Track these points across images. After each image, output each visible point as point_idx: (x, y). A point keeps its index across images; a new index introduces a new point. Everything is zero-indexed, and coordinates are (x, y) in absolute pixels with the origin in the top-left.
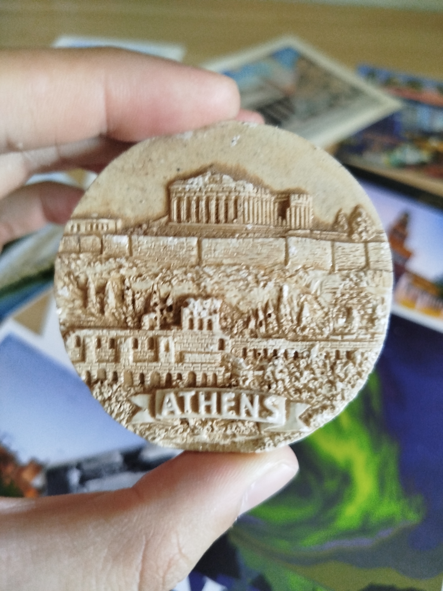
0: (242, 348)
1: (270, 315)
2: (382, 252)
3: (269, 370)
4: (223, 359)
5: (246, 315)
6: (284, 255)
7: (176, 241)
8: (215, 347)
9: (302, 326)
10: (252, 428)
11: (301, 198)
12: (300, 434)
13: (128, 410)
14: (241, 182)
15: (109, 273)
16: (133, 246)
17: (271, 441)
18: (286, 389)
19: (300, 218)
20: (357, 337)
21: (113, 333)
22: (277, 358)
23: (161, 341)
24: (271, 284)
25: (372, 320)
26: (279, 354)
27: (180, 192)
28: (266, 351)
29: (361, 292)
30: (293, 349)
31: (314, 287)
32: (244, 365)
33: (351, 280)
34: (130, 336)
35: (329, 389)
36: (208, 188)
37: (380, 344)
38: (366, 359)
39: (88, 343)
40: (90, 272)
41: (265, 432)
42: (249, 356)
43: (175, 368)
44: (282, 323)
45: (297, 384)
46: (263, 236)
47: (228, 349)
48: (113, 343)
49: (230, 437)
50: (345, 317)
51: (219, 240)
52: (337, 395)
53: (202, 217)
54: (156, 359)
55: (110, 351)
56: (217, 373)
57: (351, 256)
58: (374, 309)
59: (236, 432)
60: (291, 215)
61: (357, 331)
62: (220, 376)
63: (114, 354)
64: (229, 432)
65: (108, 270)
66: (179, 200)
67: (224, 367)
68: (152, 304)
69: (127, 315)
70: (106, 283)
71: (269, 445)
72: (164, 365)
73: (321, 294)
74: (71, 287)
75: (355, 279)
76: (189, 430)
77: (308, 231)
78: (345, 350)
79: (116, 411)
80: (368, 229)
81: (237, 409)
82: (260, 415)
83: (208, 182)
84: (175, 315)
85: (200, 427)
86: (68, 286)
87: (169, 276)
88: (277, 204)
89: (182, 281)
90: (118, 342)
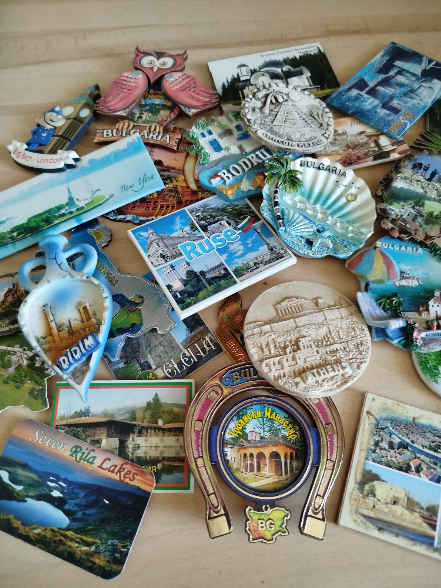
0: (325, 351)
1: (329, 337)
3: (338, 355)
4: (320, 357)
5: (321, 340)
6: (324, 317)
7: (286, 322)
8: (315, 353)
9: (341, 338)
10: (341, 377)
11: (321, 299)
12: (359, 373)
13: (294, 384)
14: (299, 299)
15: (267, 339)
16: (272, 328)
17: (350, 379)
18: (346, 360)
19: (323, 305)
20: (360, 337)
21: (278, 358)
23: (296, 356)
24: (325, 327)
25: (362, 330)
26: (338, 349)
27: (280, 307)
28: (333, 350)
29: (355, 322)
30: (342, 346)
32: (328, 357)
33: (349, 319)
34: (284, 358)
36: (290, 303)
38: (367, 343)
39: (270, 364)
40: (261, 340)
41: (346, 377)
42: (329, 353)
43: (305, 365)
44: (334, 339)
45: (349, 357)
46: (315, 313)
47: (320, 353)
50: (353, 331)
51: (300, 318)
52: (364, 356)
53: (291, 313)
54: (297, 363)
56: (320, 362)
57: (346, 312)
58: (361, 326)
60: (320, 305)
63: (281, 366)
66: (281, 310)
68: (287, 345)
69: (280, 351)
70: (268, 342)
72: (300, 365)
73: (342, 326)
77: (328, 308)
78: (359, 342)
80: (346, 303)
81: (334, 371)
82: (342, 370)
84: (297, 346)
85: (323, 383)
86: (254, 348)
87: (289, 334)
88: (314, 303)
90: (281, 361)
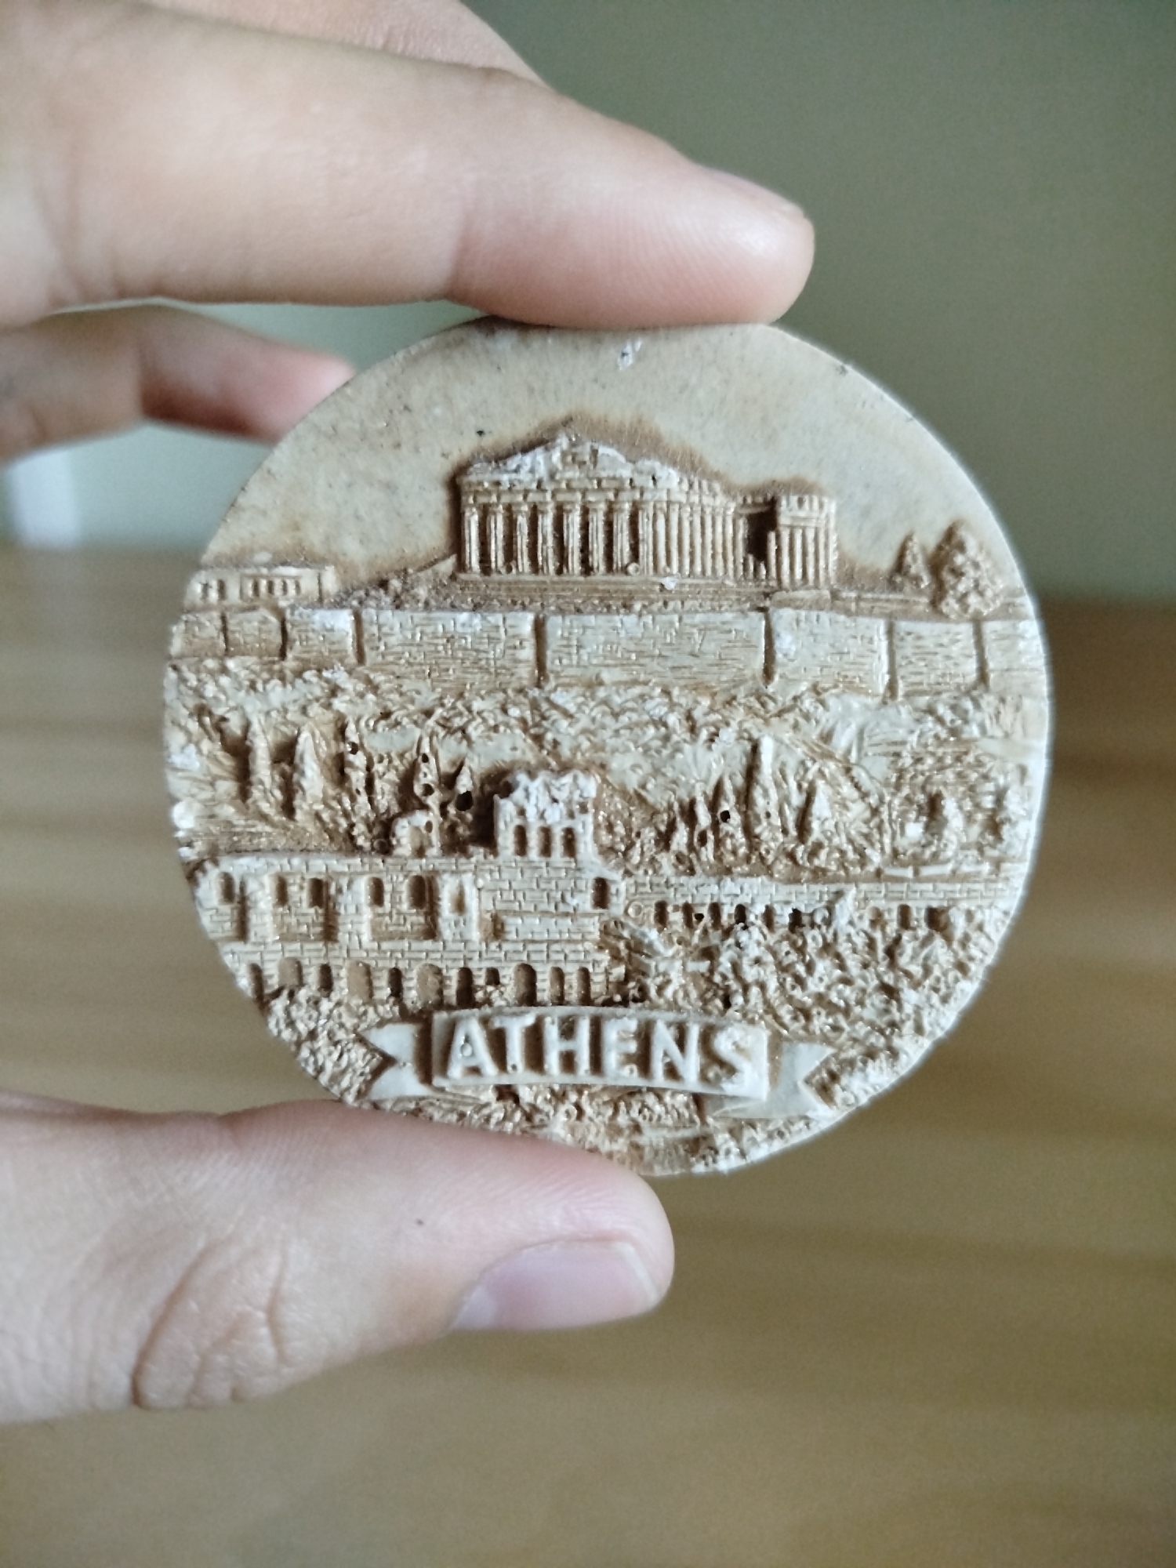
0: (653, 903)
1: (726, 816)
2: (1022, 645)
3: (726, 958)
4: (605, 931)
5: (665, 817)
6: (761, 658)
7: (477, 620)
8: (585, 900)
9: (809, 843)
10: (683, 1110)
11: (806, 505)
12: (807, 1125)
13: (361, 1063)
14: (647, 464)
15: (304, 710)
16: (366, 636)
17: (732, 1144)
18: (769, 1008)
19: (805, 554)
20: (954, 872)
21: (319, 865)
22: (745, 928)
23: (443, 887)
24: (728, 735)
25: (994, 826)
26: (751, 918)
27: (488, 493)
28: (715, 909)
29: (966, 753)
30: (787, 903)
31: (843, 740)
32: (659, 946)
33: (940, 720)
34: (362, 874)
35: (883, 1006)
36: (559, 482)
37: (1017, 889)
38: (980, 928)
39: (252, 893)
40: (253, 707)
41: (715, 1118)
42: (675, 922)
43: (480, 956)
44: (757, 837)
45: (798, 993)
46: (708, 605)
47: (617, 906)
48: (320, 892)
49: (627, 1132)
50: (924, 819)
51: (591, 620)
52: (903, 1021)
53: (546, 559)
54: (431, 932)
55: (312, 913)
56: (591, 970)
57: (939, 657)
58: (1000, 797)
59: (640, 1119)
60: (779, 551)
61: (956, 855)
62: (596, 974)
63: (321, 919)
64: (622, 1120)
65: (302, 702)
66: (485, 512)
67: (607, 951)
68: (418, 790)
69: (354, 820)
70: (299, 734)
71: (728, 1152)
72: (451, 946)
73: (859, 758)
74: (206, 745)
75: (948, 716)
76: (518, 1116)
77: (826, 593)
78: (923, 905)
79: (329, 1067)
80: (983, 583)
81: (643, 1060)
82: (703, 1077)
83: (560, 466)
84: (476, 817)
85: (548, 1108)
86: (197, 744)
87: (460, 714)
88: (741, 522)
89: (495, 729)
90: (333, 891)
